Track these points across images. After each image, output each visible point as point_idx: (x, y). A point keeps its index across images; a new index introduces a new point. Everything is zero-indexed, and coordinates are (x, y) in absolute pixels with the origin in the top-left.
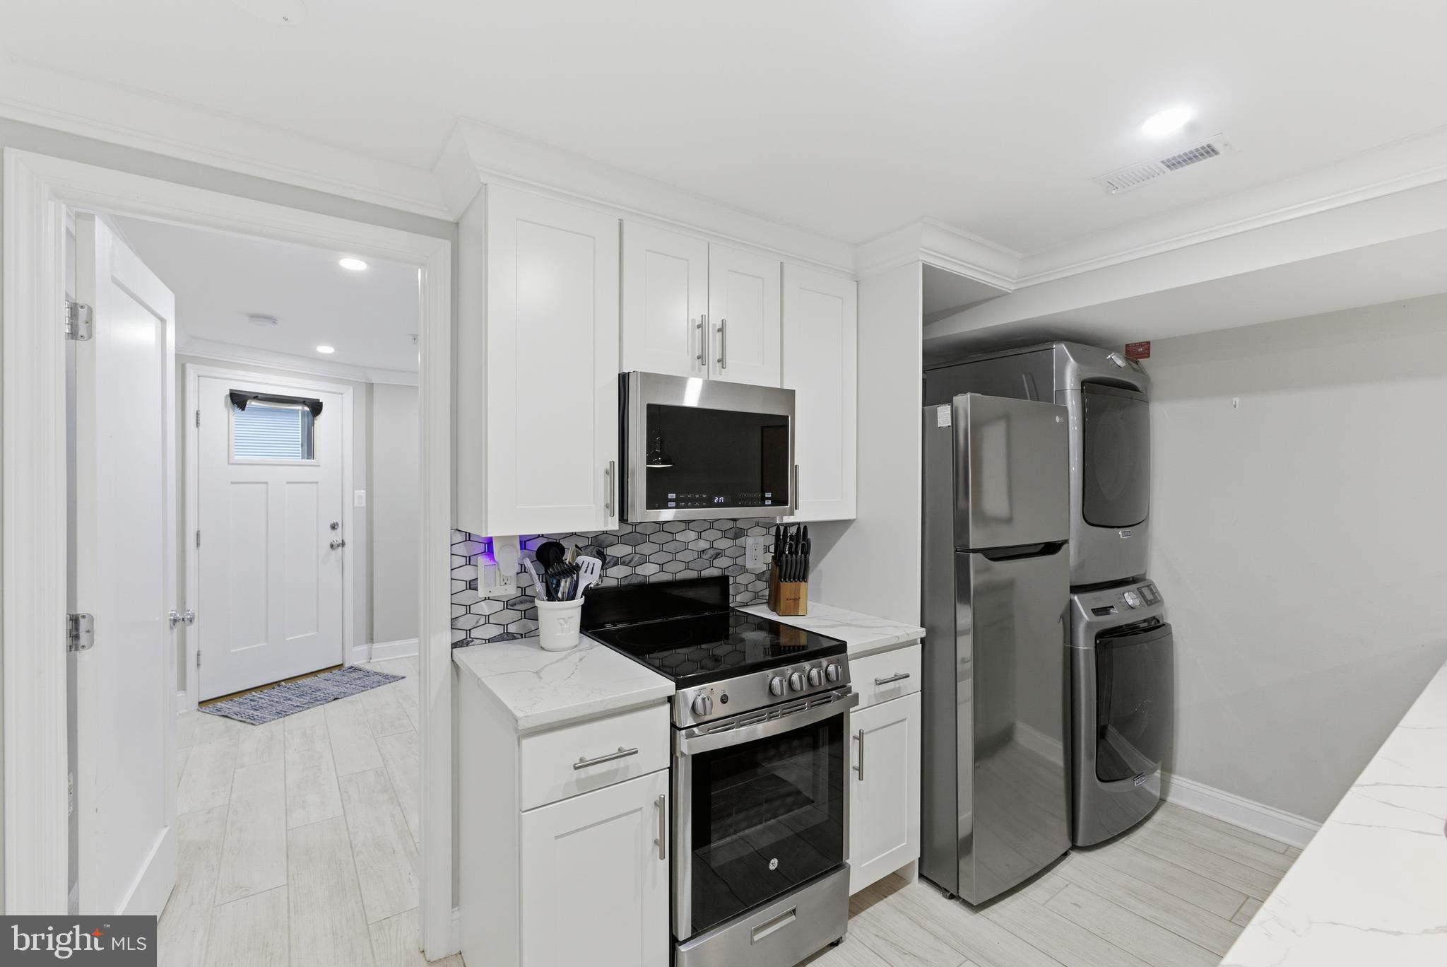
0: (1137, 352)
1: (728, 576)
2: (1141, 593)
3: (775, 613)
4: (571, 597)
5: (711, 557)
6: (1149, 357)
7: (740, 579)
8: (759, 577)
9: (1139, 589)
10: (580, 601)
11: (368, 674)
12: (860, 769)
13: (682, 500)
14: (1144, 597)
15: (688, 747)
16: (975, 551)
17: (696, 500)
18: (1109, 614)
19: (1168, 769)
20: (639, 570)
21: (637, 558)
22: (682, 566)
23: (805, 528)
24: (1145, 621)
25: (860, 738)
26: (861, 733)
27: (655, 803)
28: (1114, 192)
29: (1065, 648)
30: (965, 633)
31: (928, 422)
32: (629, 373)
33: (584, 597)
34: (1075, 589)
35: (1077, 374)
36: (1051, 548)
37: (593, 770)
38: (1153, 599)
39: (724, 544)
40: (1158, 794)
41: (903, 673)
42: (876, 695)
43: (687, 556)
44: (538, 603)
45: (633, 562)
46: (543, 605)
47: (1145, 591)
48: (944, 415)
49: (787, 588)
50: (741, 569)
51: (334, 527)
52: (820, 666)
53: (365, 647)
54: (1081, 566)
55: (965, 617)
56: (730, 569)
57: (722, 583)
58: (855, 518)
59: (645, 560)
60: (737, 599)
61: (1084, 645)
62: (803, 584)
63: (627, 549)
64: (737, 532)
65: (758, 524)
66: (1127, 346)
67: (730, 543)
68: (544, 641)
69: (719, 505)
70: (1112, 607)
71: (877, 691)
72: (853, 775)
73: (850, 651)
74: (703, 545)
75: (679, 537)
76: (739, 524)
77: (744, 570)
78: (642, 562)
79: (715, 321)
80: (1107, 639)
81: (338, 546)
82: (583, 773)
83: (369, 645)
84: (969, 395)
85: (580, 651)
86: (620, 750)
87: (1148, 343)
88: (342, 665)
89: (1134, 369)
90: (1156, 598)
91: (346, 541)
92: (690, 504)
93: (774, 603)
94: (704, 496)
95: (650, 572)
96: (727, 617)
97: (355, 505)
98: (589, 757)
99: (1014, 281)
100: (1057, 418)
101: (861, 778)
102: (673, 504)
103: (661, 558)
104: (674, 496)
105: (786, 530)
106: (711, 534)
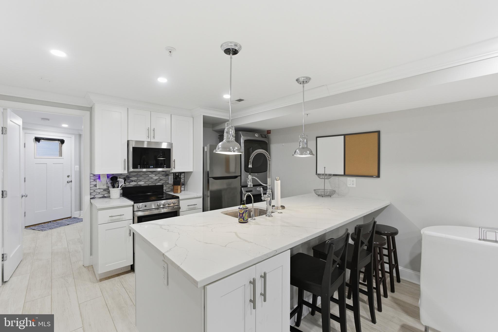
1: (164, 185)
3: (173, 193)
4: (118, 187)
5: (159, 181)
6: (270, 134)
7: (167, 186)
8: (171, 185)
11: (79, 219)
13: (142, 167)
15: (137, 215)
16: (211, 178)
17: (145, 167)
20: (139, 183)
21: (138, 180)
22: (151, 182)
29: (241, 200)
32: (130, 140)
33: (121, 188)
34: (242, 187)
35: (244, 139)
37: (114, 218)
39: (162, 177)
43: (152, 180)
44: (110, 189)
46: (112, 190)
48: (206, 148)
51: (68, 176)
53: (78, 212)
56: (164, 183)
57: (162, 186)
58: (193, 171)
59: (140, 181)
60: (166, 190)
62: (179, 186)
63: (136, 178)
64: (166, 175)
66: (267, 131)
67: (164, 177)
68: (111, 198)
69: (152, 168)
70: (252, 191)
71: (188, 207)
73: (180, 199)
74: (157, 178)
75: (150, 176)
76: (166, 173)
77: (168, 183)
79: (152, 128)
81: (70, 182)
82: (112, 218)
83: (80, 211)
84: (209, 144)
85: (120, 199)
86: (120, 215)
87: (270, 130)
88: (71, 217)
89: (263, 137)
91: (72, 181)
94: (148, 166)
95: (142, 183)
96: (163, 194)
97: (75, 170)
98: (113, 215)
102: (139, 168)
103: (145, 180)
104: (140, 166)
105: (176, 174)
106: (159, 175)
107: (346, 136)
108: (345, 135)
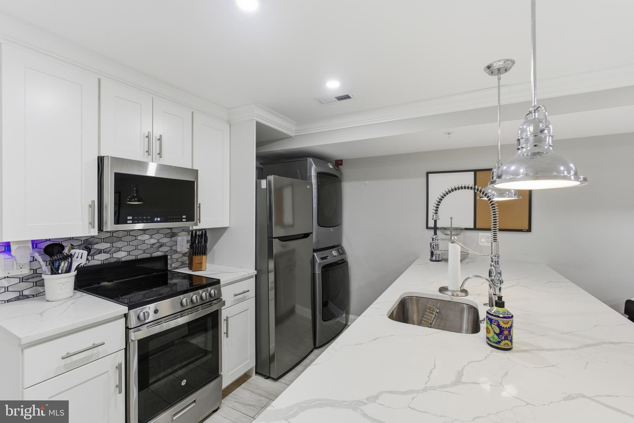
0: (338, 163)
1: (167, 255)
2: (338, 251)
3: (191, 270)
4: (68, 270)
5: (158, 247)
6: (342, 165)
7: (174, 256)
8: (184, 255)
9: (338, 249)
10: (73, 273)
12: (227, 333)
13: (136, 220)
14: (339, 252)
15: (135, 336)
16: (275, 238)
17: (144, 219)
18: (327, 259)
19: (348, 313)
20: (115, 255)
21: (114, 249)
22: (142, 252)
23: (205, 231)
24: (340, 260)
25: (227, 320)
26: (227, 318)
27: (116, 367)
28: (322, 105)
30: (271, 271)
31: (258, 186)
32: (104, 156)
33: (76, 271)
34: (315, 251)
35: (316, 170)
36: (306, 235)
37: (75, 358)
38: (342, 252)
39: (165, 240)
40: (344, 322)
41: (246, 290)
42: (234, 300)
43: (144, 247)
44: (44, 276)
45: (111, 252)
46: (48, 278)
47: (340, 250)
48: (264, 184)
49: (196, 259)
50: (175, 251)
52: (207, 291)
54: (318, 242)
55: (271, 265)
56: (168, 252)
57: (164, 258)
58: (227, 226)
59: (119, 250)
60: (172, 265)
61: (318, 271)
62: (204, 257)
63: (108, 245)
64: (172, 234)
65: (183, 231)
66: (336, 160)
67: (169, 240)
68: (48, 296)
69: (157, 222)
70: (328, 256)
71: (235, 299)
72: (223, 336)
73: (221, 283)
74: (153, 241)
75: (139, 238)
76: (174, 231)
77: (176, 252)
78: (117, 251)
79: (156, 134)
80: (326, 268)
82: (68, 360)
84: (273, 176)
85: (73, 299)
86: (93, 345)
87: (342, 160)
89: (336, 170)
92: (140, 222)
93: (190, 266)
94: (149, 217)
95: (122, 255)
96: (167, 275)
98: (72, 351)
99: (294, 132)
100: (308, 186)
101: (227, 337)
102: (131, 222)
103: (129, 248)
104: (131, 218)
105: (196, 233)
106: (158, 236)
107: (477, 172)
108: (475, 171)
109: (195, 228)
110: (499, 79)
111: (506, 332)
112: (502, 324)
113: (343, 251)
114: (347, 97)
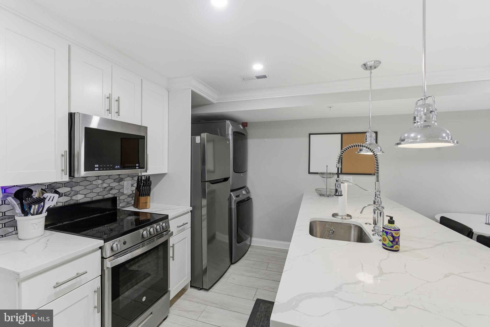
0: (245, 125)
1: (116, 197)
2: (246, 190)
3: (137, 209)
4: (39, 213)
5: (108, 190)
6: (247, 126)
7: (121, 198)
8: (129, 196)
9: (245, 189)
10: (45, 214)
12: (173, 257)
13: (101, 167)
14: (246, 191)
15: (109, 264)
16: (207, 181)
17: (108, 167)
18: (239, 197)
19: (251, 237)
20: (74, 198)
21: (73, 192)
22: (96, 194)
23: (149, 177)
24: (246, 198)
25: (173, 247)
26: (173, 245)
27: (95, 292)
28: (244, 81)
29: (229, 208)
30: (204, 207)
31: (193, 141)
32: (75, 113)
33: (47, 212)
34: (232, 191)
35: (232, 130)
36: (226, 179)
37: (63, 286)
38: (248, 192)
39: (114, 184)
40: (249, 244)
41: (186, 222)
42: (177, 231)
43: (98, 190)
44: (17, 218)
45: (71, 195)
46: (23, 219)
47: (247, 190)
48: (198, 139)
49: (142, 199)
50: (122, 193)
52: (160, 225)
54: (233, 184)
55: (204, 202)
56: (117, 194)
57: (114, 200)
58: (167, 172)
59: (77, 193)
60: (120, 205)
61: (234, 206)
62: (148, 197)
63: (68, 189)
64: (120, 179)
65: (129, 176)
66: (242, 123)
67: (117, 184)
69: (118, 169)
70: (240, 195)
71: (178, 230)
72: (171, 259)
73: (169, 218)
74: (105, 185)
75: (94, 183)
76: (121, 177)
77: (123, 194)
78: (76, 194)
79: (114, 97)
80: (239, 203)
82: (58, 289)
84: (206, 133)
85: (45, 237)
86: (77, 274)
87: (247, 123)
89: (245, 130)
90: (249, 192)
92: (105, 169)
93: (136, 205)
94: (111, 165)
95: (80, 198)
96: (116, 212)
98: (61, 281)
99: (216, 100)
100: (227, 142)
101: (173, 260)
102: (97, 169)
103: (86, 192)
104: (98, 166)
105: (141, 178)
106: (109, 181)
107: (343, 135)
108: (342, 134)
109: (143, 174)
110: (371, 73)
111: (397, 240)
112: (394, 235)
113: (248, 190)
114: (265, 77)
